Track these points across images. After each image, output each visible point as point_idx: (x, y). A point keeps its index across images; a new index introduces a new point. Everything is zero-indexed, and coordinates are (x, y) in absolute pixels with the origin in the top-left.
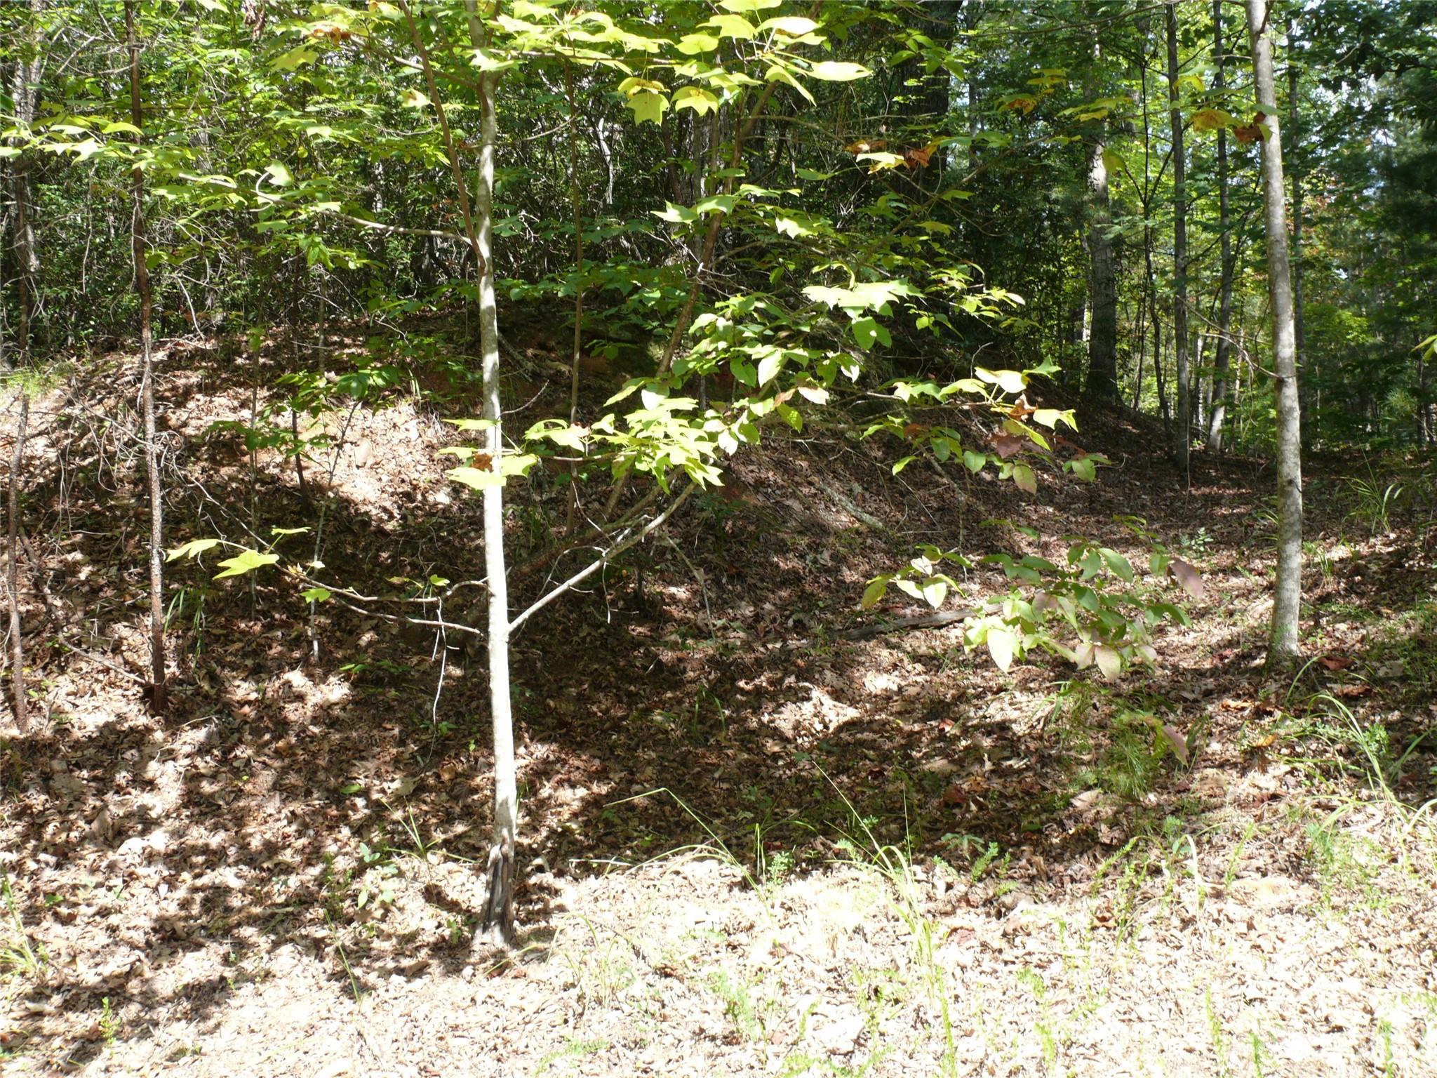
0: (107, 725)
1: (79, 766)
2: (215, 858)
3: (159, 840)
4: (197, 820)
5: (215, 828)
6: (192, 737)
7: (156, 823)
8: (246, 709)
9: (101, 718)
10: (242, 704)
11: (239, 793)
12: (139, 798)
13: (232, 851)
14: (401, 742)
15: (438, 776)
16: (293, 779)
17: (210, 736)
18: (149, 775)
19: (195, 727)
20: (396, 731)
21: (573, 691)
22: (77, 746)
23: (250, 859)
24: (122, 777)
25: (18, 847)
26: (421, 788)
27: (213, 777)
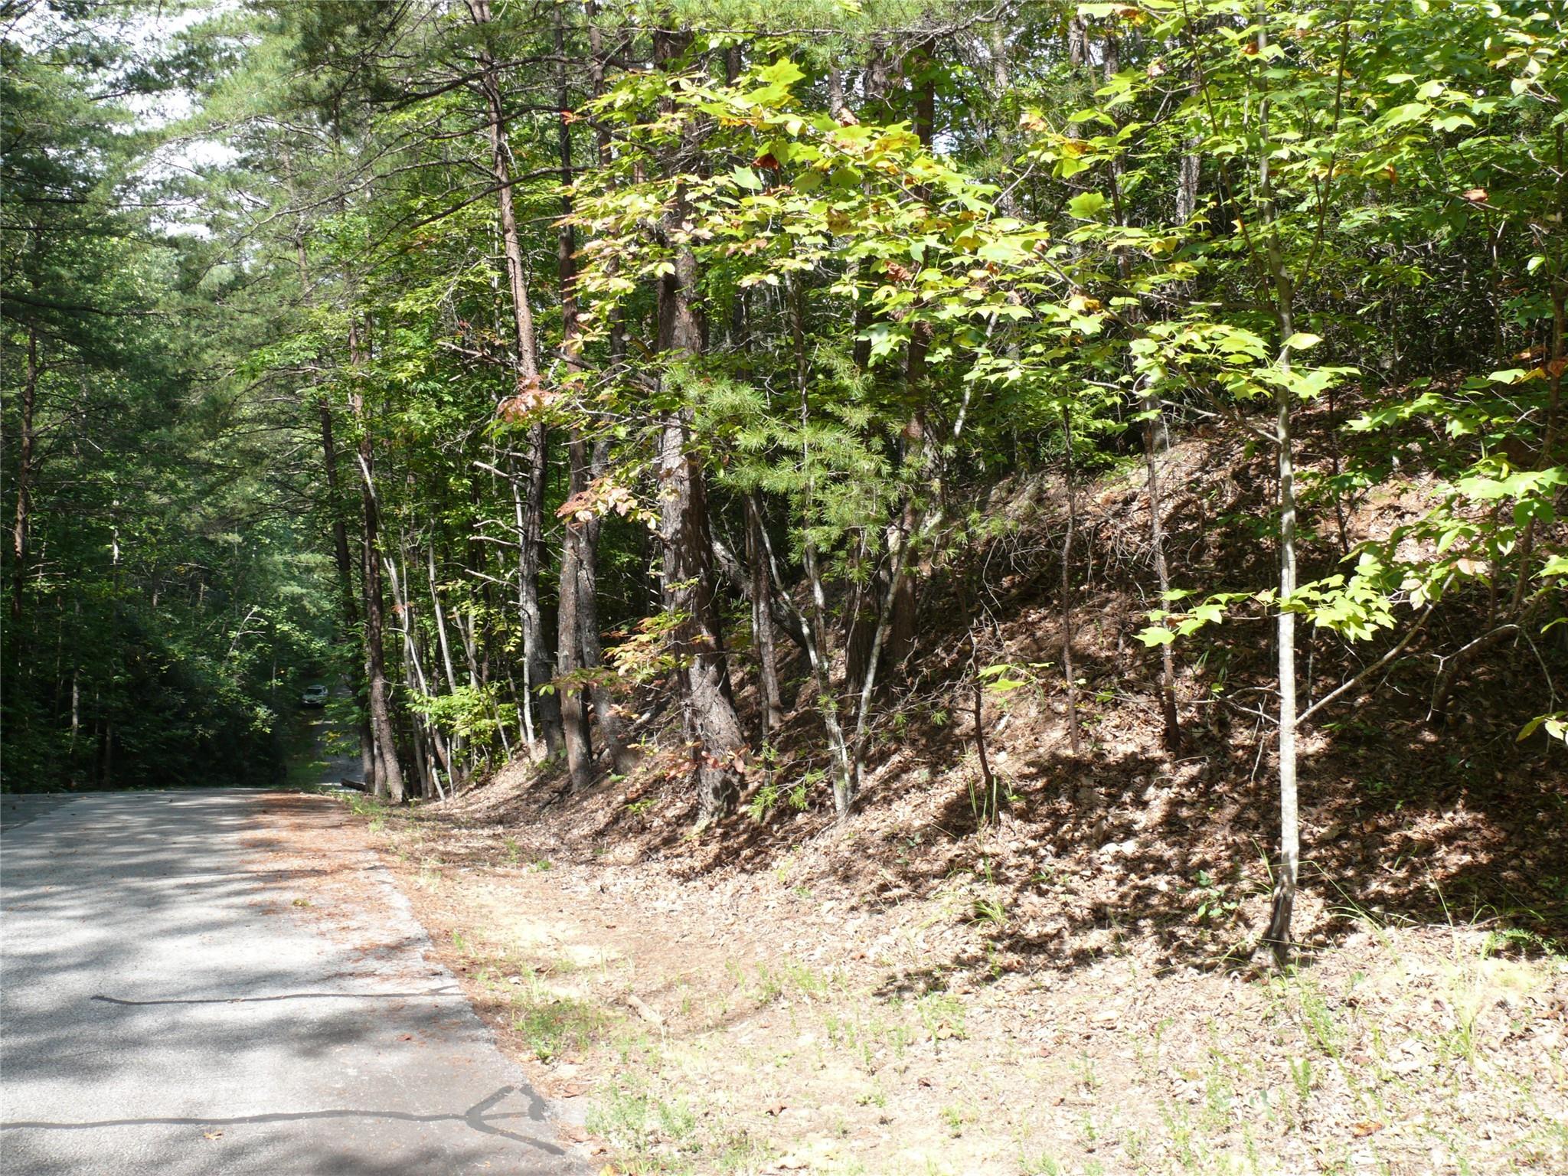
0: (1134, 754)
1: (1101, 784)
2: (1161, 865)
3: (1130, 848)
4: (1163, 837)
5: (1172, 845)
6: (1189, 771)
7: (1135, 834)
8: (1240, 753)
9: (1131, 748)
10: (1237, 747)
11: (1205, 820)
12: (1132, 814)
13: (1175, 864)
14: (1351, 795)
15: (1361, 828)
16: (1252, 814)
17: (1202, 772)
18: (1146, 798)
19: (1193, 763)
20: (1350, 785)
21: (1529, 766)
22: (1107, 767)
23: (1184, 873)
24: (1127, 797)
25: (1041, 837)
26: (1344, 835)
27: (1192, 805)
